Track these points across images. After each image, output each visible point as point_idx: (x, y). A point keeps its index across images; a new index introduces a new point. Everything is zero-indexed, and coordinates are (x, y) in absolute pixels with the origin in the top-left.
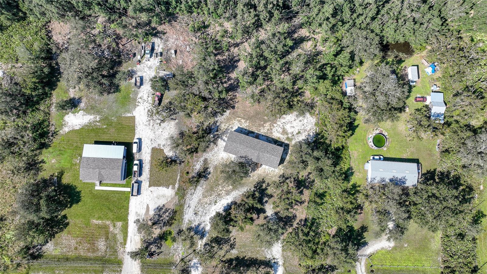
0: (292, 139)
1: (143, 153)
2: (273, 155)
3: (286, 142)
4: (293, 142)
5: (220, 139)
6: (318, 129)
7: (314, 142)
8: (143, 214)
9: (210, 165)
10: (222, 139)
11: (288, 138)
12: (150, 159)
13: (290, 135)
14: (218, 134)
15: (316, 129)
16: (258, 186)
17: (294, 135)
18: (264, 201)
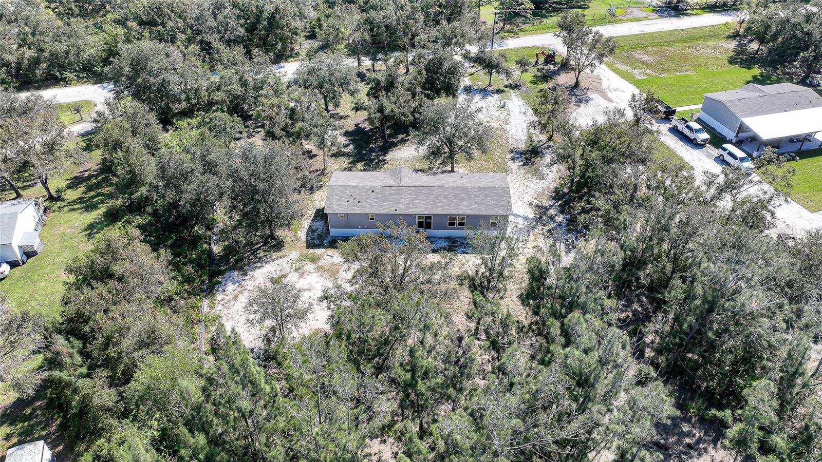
0: (299, 260)
1: (704, 158)
2: (355, 187)
3: (319, 251)
4: (294, 255)
5: (531, 216)
6: (206, 309)
7: (222, 273)
8: (608, 92)
9: (523, 171)
10: (526, 218)
11: (315, 260)
12: (679, 153)
13: (310, 267)
14: (545, 225)
15: (211, 307)
16: (377, 163)
17: (296, 270)
18: (351, 146)
